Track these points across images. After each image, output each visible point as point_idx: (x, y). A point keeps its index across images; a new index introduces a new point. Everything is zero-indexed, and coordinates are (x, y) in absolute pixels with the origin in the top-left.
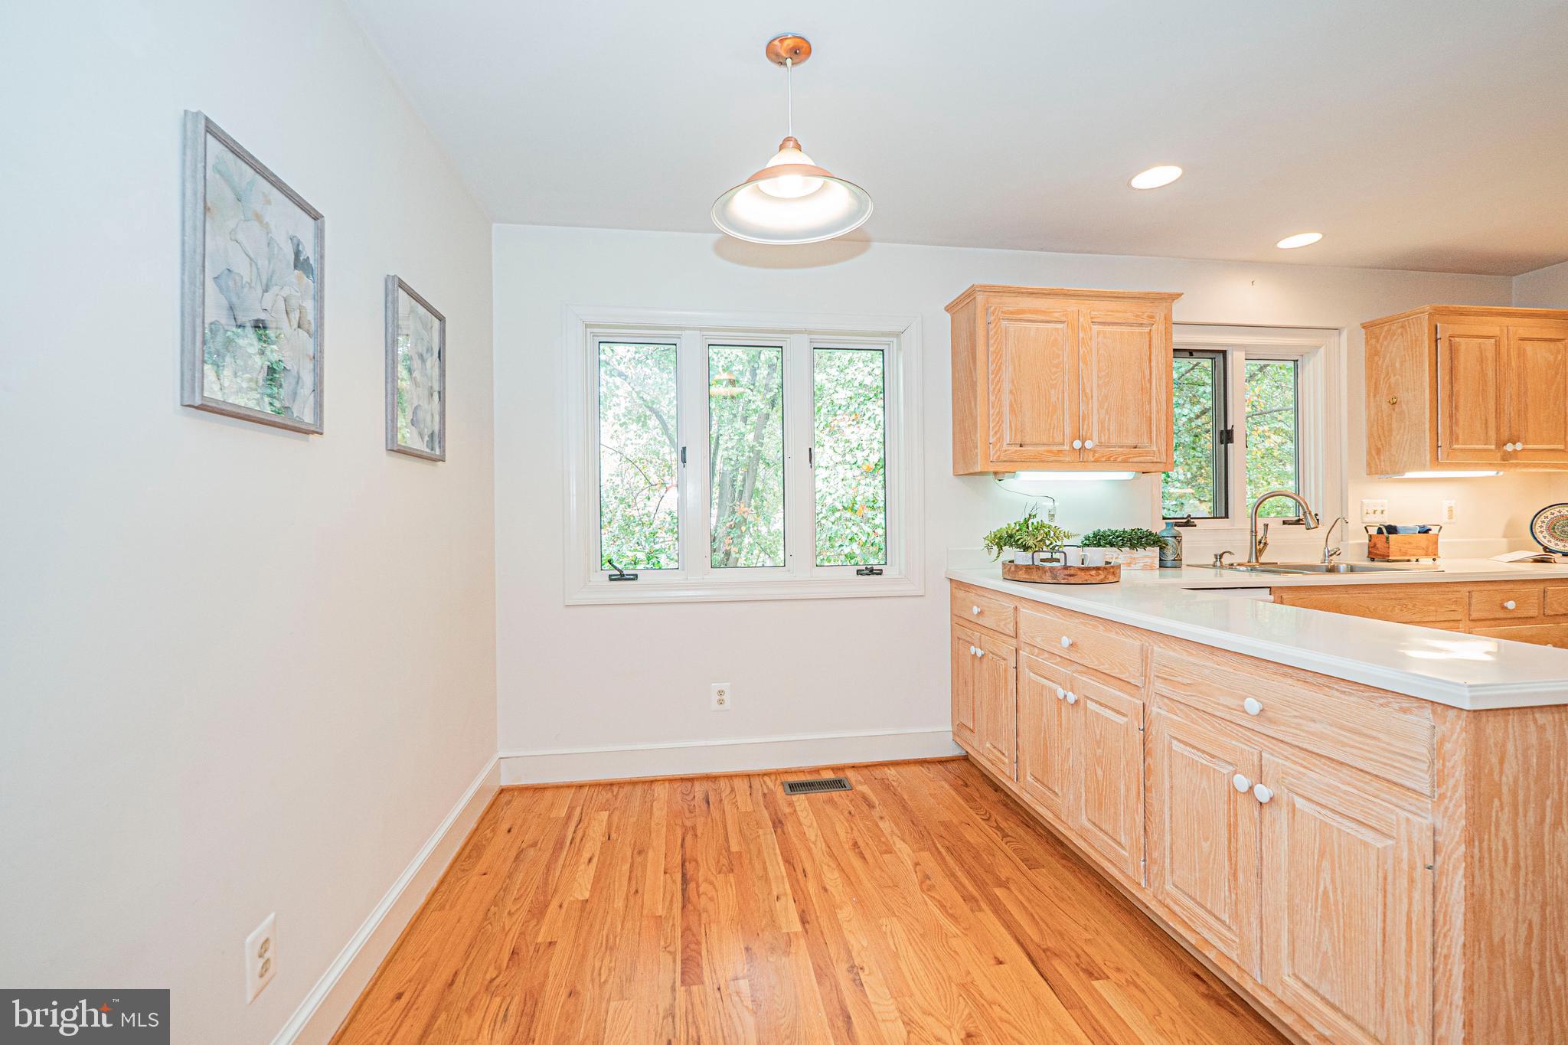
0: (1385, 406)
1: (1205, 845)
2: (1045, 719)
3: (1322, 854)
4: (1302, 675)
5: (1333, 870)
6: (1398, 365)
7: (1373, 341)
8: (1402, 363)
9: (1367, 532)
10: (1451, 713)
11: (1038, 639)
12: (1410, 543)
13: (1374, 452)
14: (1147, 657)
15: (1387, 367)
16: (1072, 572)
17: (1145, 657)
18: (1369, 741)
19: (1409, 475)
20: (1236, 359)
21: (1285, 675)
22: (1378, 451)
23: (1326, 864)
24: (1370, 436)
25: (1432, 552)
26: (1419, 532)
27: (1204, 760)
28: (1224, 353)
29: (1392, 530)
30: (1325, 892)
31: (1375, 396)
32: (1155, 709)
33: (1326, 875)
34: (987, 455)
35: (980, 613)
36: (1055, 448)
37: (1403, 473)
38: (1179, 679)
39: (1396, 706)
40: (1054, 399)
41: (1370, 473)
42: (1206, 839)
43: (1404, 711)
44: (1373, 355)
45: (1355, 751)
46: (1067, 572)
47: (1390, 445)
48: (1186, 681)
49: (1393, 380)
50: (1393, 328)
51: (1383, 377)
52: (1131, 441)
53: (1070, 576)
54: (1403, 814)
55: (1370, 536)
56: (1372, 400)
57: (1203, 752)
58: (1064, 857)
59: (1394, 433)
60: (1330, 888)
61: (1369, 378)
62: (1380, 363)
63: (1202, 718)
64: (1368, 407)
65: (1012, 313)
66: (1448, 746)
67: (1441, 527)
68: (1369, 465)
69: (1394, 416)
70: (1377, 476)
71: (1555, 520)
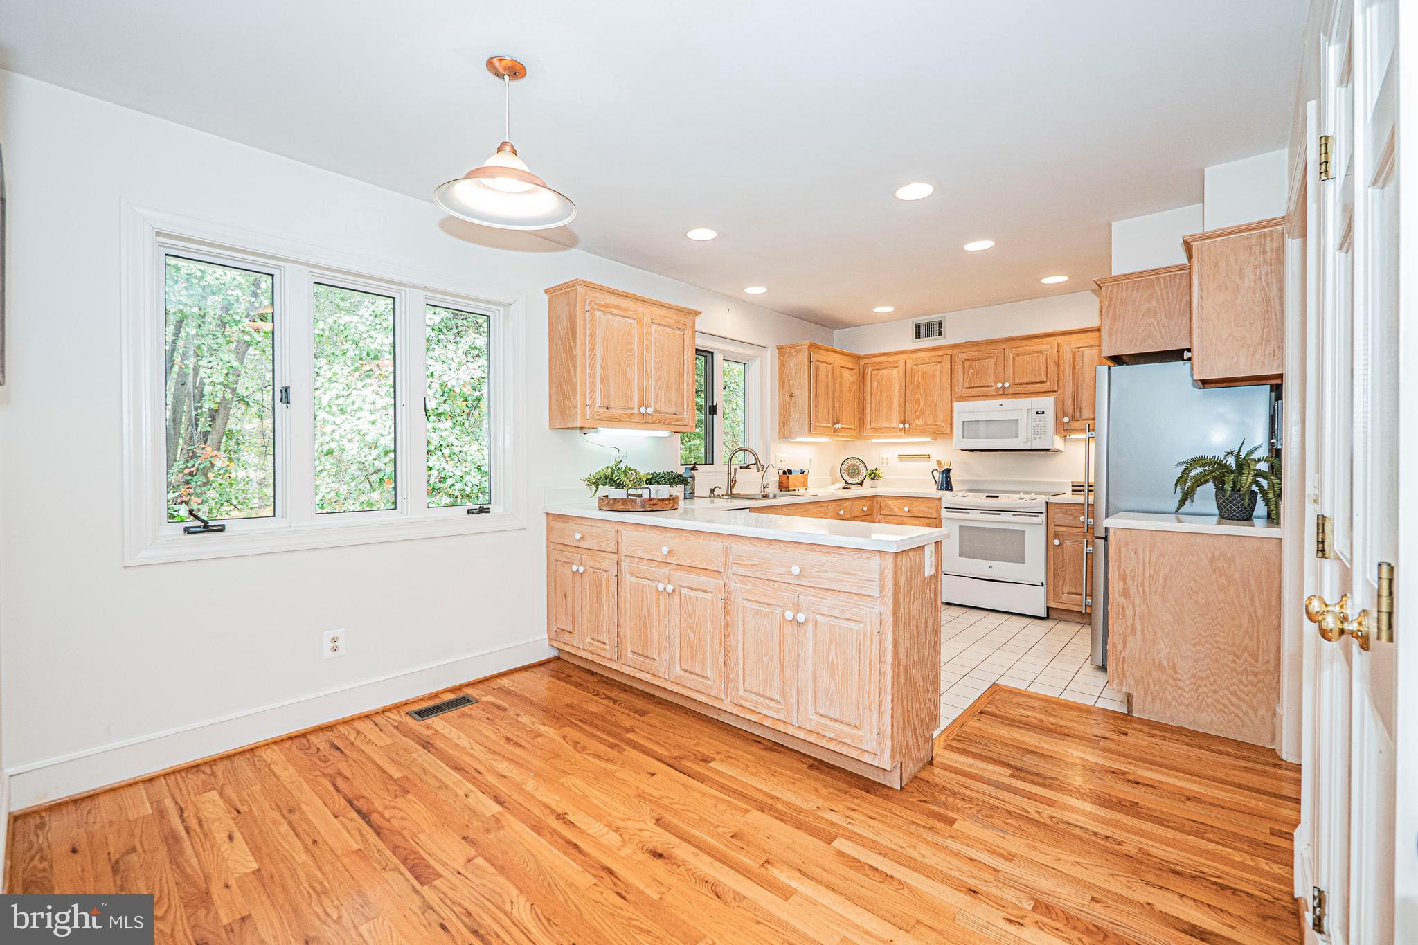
0: (787, 398)
1: (766, 659)
2: (645, 609)
3: (831, 642)
4: (820, 549)
5: (836, 648)
6: (793, 374)
7: (782, 358)
8: (795, 373)
9: (779, 473)
10: (887, 556)
11: (639, 552)
12: (797, 480)
13: (781, 425)
14: (726, 552)
15: (789, 374)
16: (655, 502)
17: (726, 553)
18: (853, 577)
19: (798, 439)
20: (718, 358)
21: (811, 550)
22: (784, 424)
23: (833, 646)
24: (780, 415)
25: (807, 485)
26: (800, 473)
27: (764, 609)
28: (712, 353)
29: (790, 472)
30: (833, 663)
31: (782, 390)
32: (733, 585)
33: (833, 653)
34: (584, 415)
35: (582, 538)
36: (628, 412)
37: (794, 438)
38: (750, 563)
39: (865, 557)
40: (628, 375)
41: (780, 438)
42: (766, 655)
43: (868, 558)
44: (782, 366)
45: (846, 583)
46: (651, 503)
47: (790, 422)
48: (753, 563)
49: (791, 382)
50: (792, 351)
51: (786, 379)
52: (673, 410)
53: (654, 505)
54: (868, 609)
55: (780, 476)
56: (781, 393)
57: (764, 603)
58: (659, 703)
59: (791, 414)
60: (834, 658)
61: (780, 379)
62: (786, 371)
63: (763, 584)
64: (779, 397)
65: (603, 306)
66: (886, 572)
67: (809, 470)
68: (779, 433)
69: (792, 404)
70: (783, 439)
71: (849, 466)
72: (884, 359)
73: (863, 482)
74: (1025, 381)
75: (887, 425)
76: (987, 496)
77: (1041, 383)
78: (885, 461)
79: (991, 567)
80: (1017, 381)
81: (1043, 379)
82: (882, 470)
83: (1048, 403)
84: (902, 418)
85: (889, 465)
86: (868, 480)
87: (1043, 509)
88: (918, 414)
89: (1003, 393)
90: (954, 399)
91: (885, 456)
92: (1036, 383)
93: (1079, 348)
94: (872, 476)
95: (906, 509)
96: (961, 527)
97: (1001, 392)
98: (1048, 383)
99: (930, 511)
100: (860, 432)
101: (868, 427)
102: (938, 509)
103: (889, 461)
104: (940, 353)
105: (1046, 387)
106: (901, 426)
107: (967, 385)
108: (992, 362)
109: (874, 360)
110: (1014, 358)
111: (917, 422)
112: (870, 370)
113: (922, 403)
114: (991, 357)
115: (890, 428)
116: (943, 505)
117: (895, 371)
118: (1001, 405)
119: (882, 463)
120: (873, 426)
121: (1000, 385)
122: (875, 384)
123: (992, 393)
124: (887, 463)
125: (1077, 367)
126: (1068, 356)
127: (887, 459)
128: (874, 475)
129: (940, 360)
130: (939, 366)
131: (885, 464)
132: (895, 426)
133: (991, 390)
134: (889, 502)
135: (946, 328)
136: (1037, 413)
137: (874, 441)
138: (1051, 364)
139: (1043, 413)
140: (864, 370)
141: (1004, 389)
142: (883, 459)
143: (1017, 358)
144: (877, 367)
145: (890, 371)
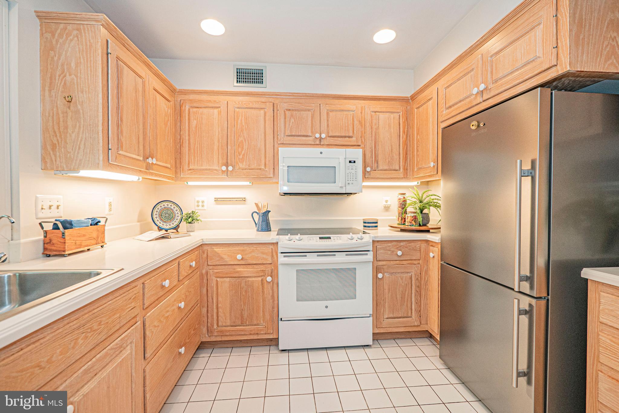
0: (61, 103)
6: (73, 65)
7: (48, 35)
8: (77, 64)
9: (42, 228)
12: (84, 235)
13: (49, 147)
15: (63, 65)
19: (83, 173)
22: (54, 147)
24: (45, 130)
25: (100, 241)
26: (91, 225)
29: (68, 225)
31: (50, 91)
37: (76, 170)
41: (45, 168)
44: (48, 49)
47: (66, 143)
49: (68, 78)
50: (69, 27)
51: (58, 73)
55: (46, 232)
56: (47, 93)
59: (70, 131)
61: (44, 71)
62: (56, 59)
64: (43, 100)
67: (107, 219)
68: (43, 160)
69: (70, 114)
70: (53, 172)
71: (162, 210)
72: (204, 97)
73: (178, 226)
74: (337, 134)
75: (208, 167)
76: (320, 238)
77: (349, 137)
78: (200, 204)
79: (327, 307)
80: (330, 134)
81: (351, 134)
82: (200, 214)
83: (357, 154)
84: (225, 161)
85: (205, 208)
86: (184, 224)
87: (371, 248)
88: (241, 157)
89: (319, 143)
90: (276, 146)
91: (200, 199)
92: (345, 137)
93: (375, 112)
94: (190, 220)
95: (239, 257)
96: (297, 271)
97: (318, 142)
98: (354, 139)
99: (265, 256)
100: (176, 173)
101: (186, 167)
102: (274, 254)
103: (205, 204)
104: (263, 100)
105: (353, 141)
106: (224, 168)
107: (288, 133)
108: (310, 114)
109: (192, 97)
110: (328, 114)
111: (241, 165)
112: (187, 107)
113: (245, 147)
114: (309, 110)
115: (211, 170)
116: (280, 250)
117: (216, 111)
118: (321, 153)
119: (198, 206)
120: (191, 167)
121: (317, 135)
122: (194, 123)
123: (310, 143)
124: (203, 206)
125: (374, 127)
126: (368, 118)
127: (203, 202)
128: (191, 219)
129: (263, 106)
130: (262, 112)
131: (200, 208)
132: (217, 168)
133: (310, 140)
134: (217, 250)
135: (267, 77)
136: (350, 162)
137: (190, 183)
138: (356, 122)
139: (354, 162)
140: (181, 106)
141: (321, 139)
142: (198, 202)
143: (331, 114)
144: (195, 105)
145: (211, 110)
